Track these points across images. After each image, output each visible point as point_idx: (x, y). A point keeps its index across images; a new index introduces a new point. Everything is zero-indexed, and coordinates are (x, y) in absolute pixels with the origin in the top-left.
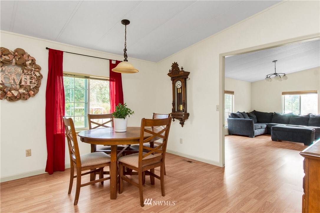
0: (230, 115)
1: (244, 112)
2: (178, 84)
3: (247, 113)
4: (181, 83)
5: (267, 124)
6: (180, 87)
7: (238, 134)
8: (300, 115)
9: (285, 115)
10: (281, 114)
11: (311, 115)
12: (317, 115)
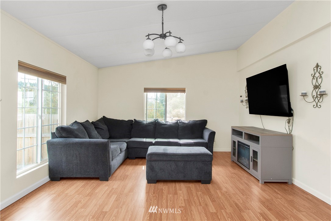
0: (55, 131)
1: (87, 121)
3: (93, 123)
5: (127, 140)
7: (75, 176)
8: (168, 123)
9: (149, 123)
10: (144, 122)
11: (180, 122)
12: (186, 122)
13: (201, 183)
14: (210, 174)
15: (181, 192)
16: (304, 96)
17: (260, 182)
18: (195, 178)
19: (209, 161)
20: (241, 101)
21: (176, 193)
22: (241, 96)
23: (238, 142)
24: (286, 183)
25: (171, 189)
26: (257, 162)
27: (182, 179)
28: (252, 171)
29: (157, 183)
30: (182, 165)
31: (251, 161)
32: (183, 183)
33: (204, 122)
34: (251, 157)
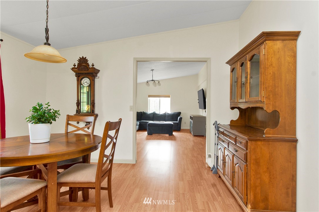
2: (85, 81)
4: (89, 81)
6: (88, 85)
8: (160, 114)
9: (150, 113)
11: (166, 113)
12: (170, 113)
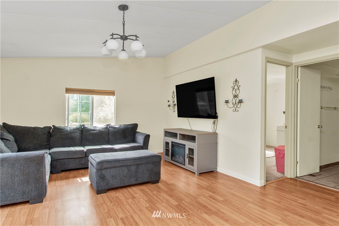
5: (48, 151)
8: (97, 129)
9: (74, 129)
10: (67, 129)
11: (109, 127)
12: (117, 126)
13: (151, 184)
14: (159, 174)
15: (137, 195)
16: (227, 103)
17: (196, 174)
18: (146, 180)
19: (158, 162)
20: (168, 105)
21: (133, 198)
22: (169, 101)
23: (172, 142)
24: (212, 171)
25: (126, 195)
26: (193, 158)
27: (134, 183)
28: (188, 166)
29: (107, 192)
30: (134, 169)
31: (187, 158)
32: (134, 187)
33: (135, 126)
34: (187, 154)
